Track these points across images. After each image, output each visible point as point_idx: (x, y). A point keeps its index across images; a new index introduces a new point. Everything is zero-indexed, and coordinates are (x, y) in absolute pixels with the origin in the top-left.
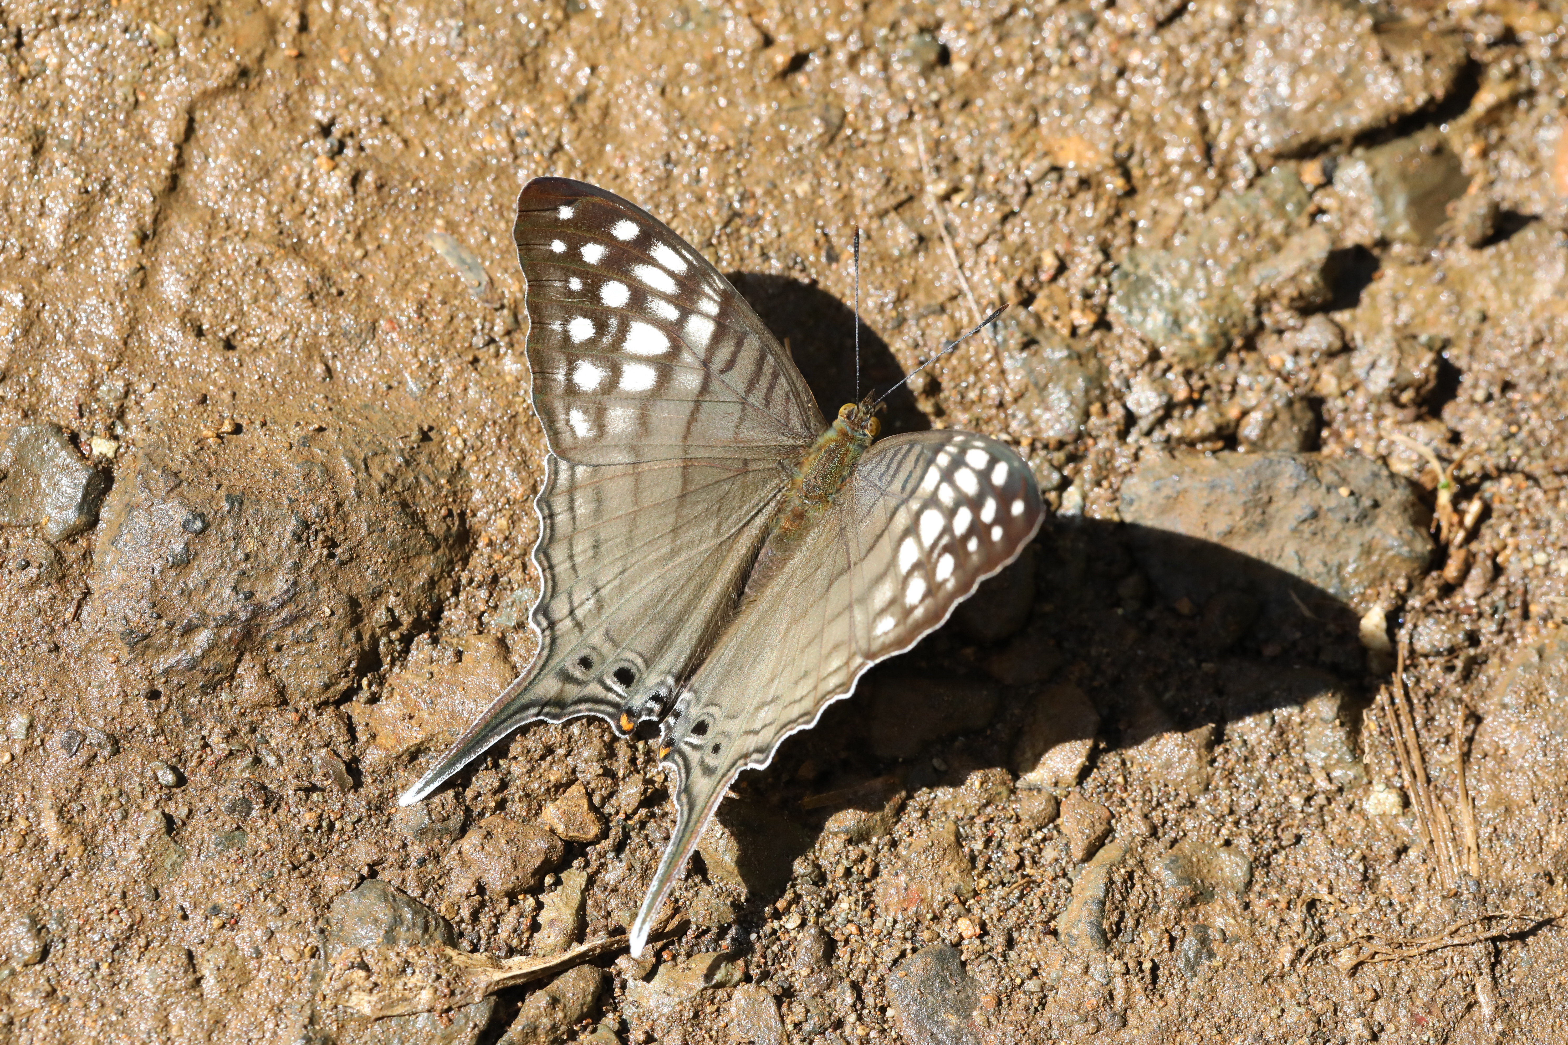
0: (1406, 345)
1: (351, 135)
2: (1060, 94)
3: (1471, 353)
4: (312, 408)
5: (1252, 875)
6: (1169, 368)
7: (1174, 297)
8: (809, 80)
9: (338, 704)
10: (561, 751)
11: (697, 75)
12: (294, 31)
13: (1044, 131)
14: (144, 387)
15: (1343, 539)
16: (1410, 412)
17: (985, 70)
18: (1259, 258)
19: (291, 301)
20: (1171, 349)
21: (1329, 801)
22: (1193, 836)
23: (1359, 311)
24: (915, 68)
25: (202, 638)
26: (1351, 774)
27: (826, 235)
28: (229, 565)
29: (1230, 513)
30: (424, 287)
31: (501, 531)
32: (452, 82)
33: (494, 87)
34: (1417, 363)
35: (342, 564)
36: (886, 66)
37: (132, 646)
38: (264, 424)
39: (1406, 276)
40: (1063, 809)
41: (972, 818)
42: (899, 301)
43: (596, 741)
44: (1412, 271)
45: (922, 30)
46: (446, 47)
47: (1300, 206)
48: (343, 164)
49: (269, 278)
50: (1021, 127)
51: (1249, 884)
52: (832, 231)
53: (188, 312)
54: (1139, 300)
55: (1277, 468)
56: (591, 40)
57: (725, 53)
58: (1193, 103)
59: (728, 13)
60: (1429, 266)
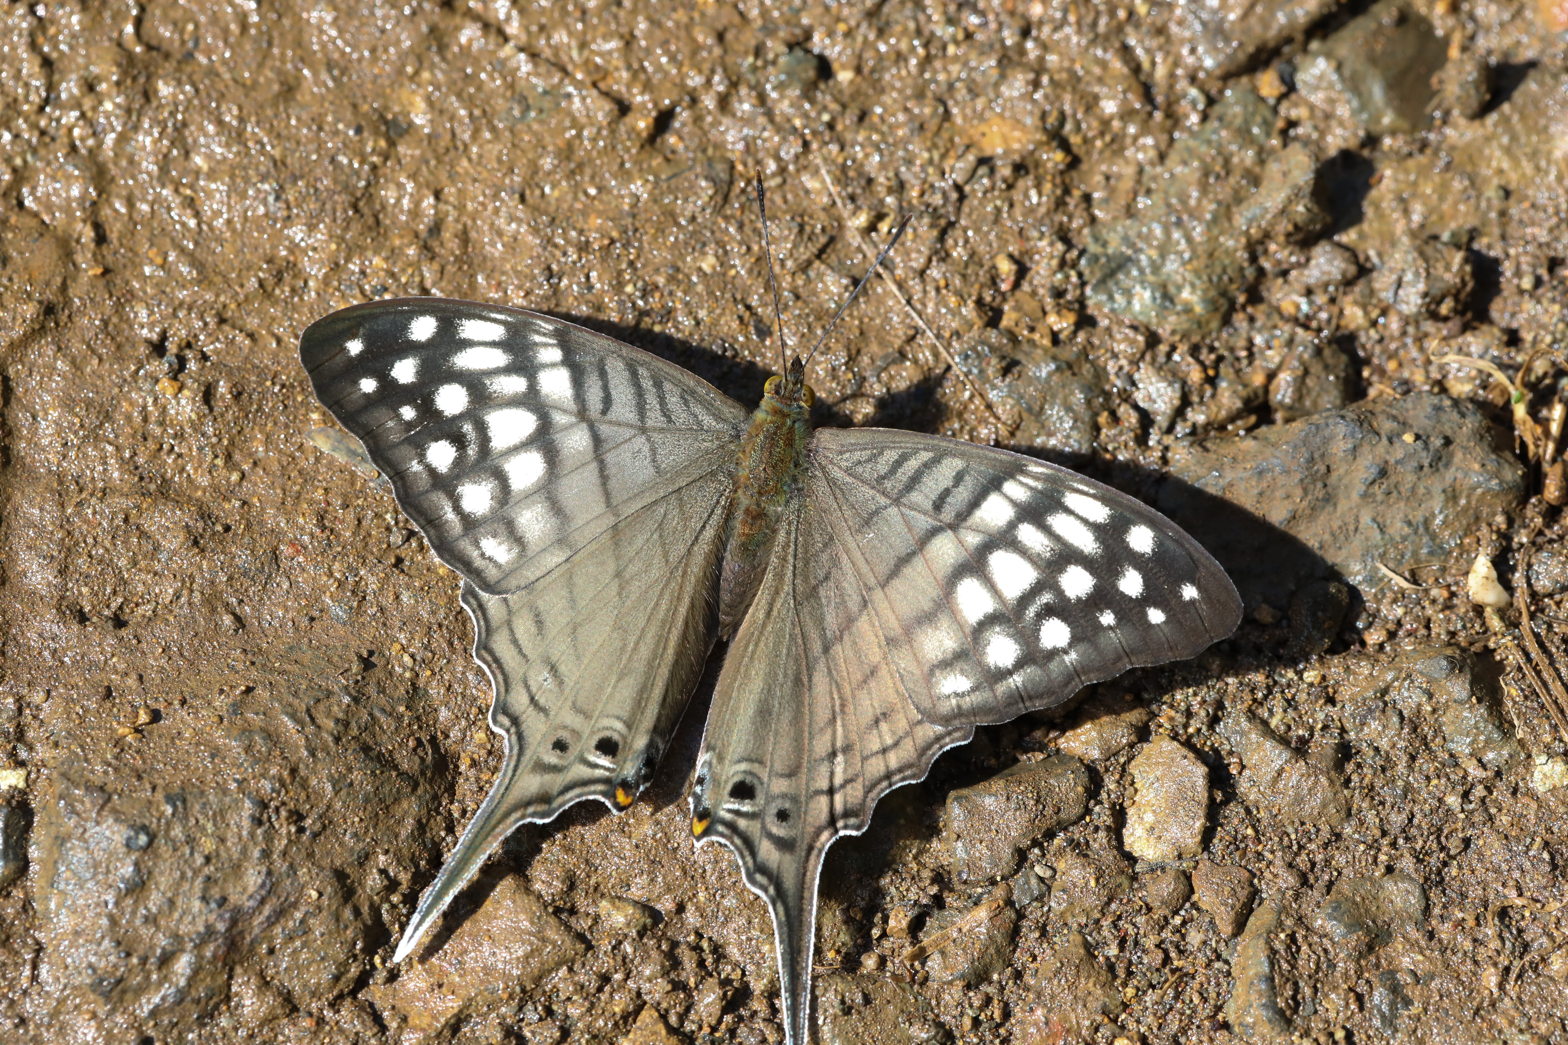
0: (1429, 250)
1: (189, 345)
2: (963, 75)
3: (1503, 237)
4: (232, 668)
5: (1427, 899)
6: (1173, 348)
7: (1156, 268)
8: (681, 138)
9: (353, 993)
10: (618, 977)
11: (556, 167)
12: (92, 245)
13: (959, 120)
14: (38, 697)
15: (1421, 490)
16: (1455, 324)
17: (873, 71)
18: (1238, 199)
19: (174, 553)
20: (1168, 328)
21: (1490, 790)
22: (1348, 872)
23: (1365, 226)
24: (795, 92)
25: (183, 965)
26: (1505, 753)
27: (748, 307)
28: (190, 874)
29: (1288, 497)
30: (319, 495)
31: (481, 746)
32: (284, 253)
33: (333, 246)
34: (1448, 268)
35: (315, 835)
36: (762, 98)
37: (107, 996)
38: (183, 702)
39: (1407, 172)
40: (1196, 883)
41: (1097, 921)
42: (852, 360)
43: (654, 954)
44: (1411, 163)
45: (791, 46)
46: (266, 215)
47: (1267, 125)
48: (189, 382)
49: (143, 534)
50: (932, 125)
51: (1427, 910)
52: (754, 301)
53: (62, 598)
54: (1117, 283)
55: (1327, 433)
56: (427, 162)
57: (579, 135)
58: (1117, 45)
59: (571, 89)
60: (1429, 151)
